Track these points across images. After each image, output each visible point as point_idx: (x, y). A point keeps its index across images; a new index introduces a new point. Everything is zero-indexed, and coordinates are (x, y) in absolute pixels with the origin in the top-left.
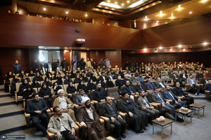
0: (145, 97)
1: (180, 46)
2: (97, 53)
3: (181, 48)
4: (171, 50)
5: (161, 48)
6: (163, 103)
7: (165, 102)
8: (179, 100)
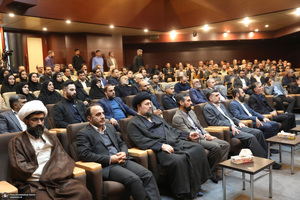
0: (192, 112)
1: (247, 22)
2: (67, 39)
3: (249, 25)
4: (226, 36)
5: (206, 28)
6: (234, 127)
7: (237, 124)
8: (265, 120)
